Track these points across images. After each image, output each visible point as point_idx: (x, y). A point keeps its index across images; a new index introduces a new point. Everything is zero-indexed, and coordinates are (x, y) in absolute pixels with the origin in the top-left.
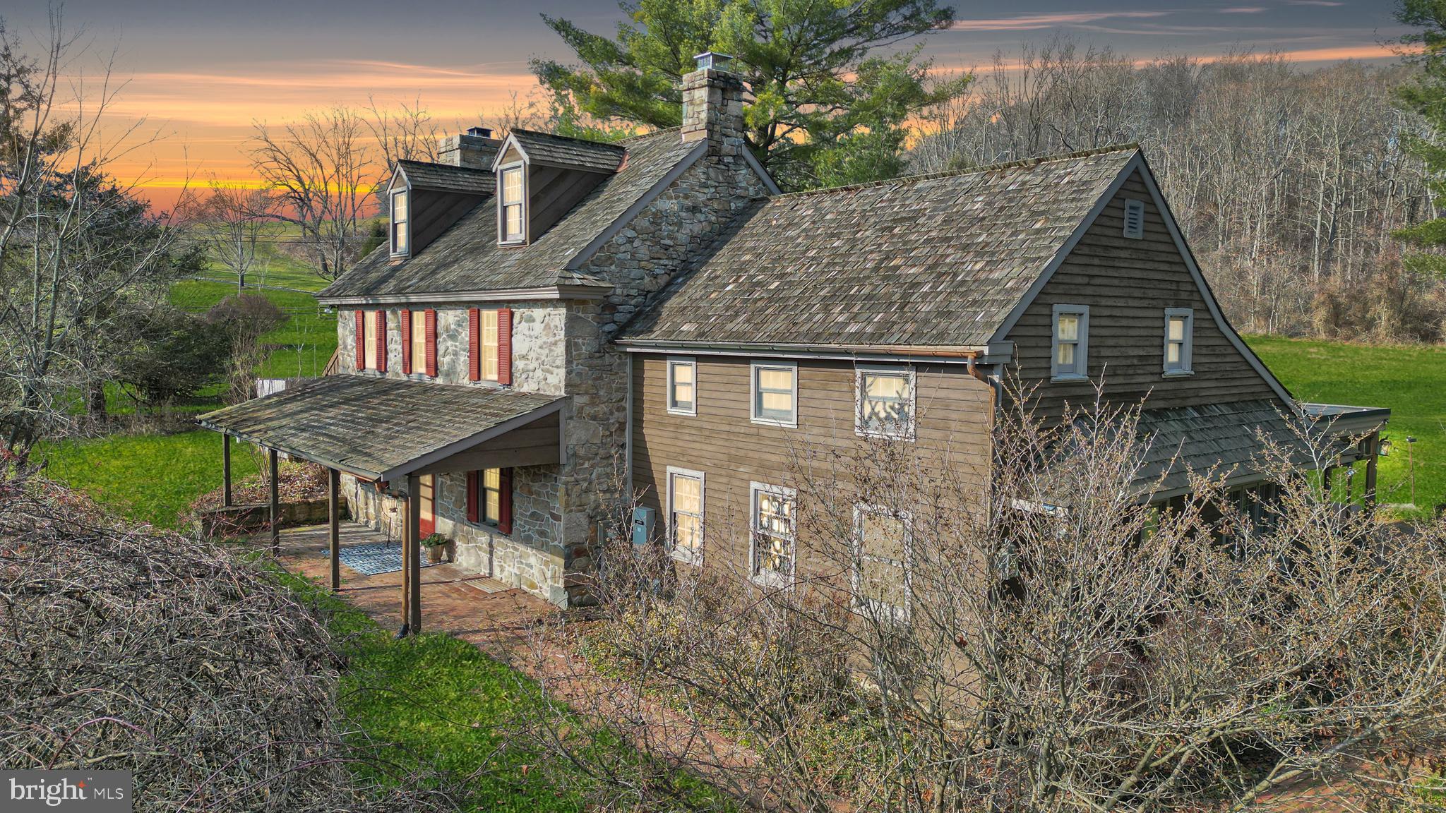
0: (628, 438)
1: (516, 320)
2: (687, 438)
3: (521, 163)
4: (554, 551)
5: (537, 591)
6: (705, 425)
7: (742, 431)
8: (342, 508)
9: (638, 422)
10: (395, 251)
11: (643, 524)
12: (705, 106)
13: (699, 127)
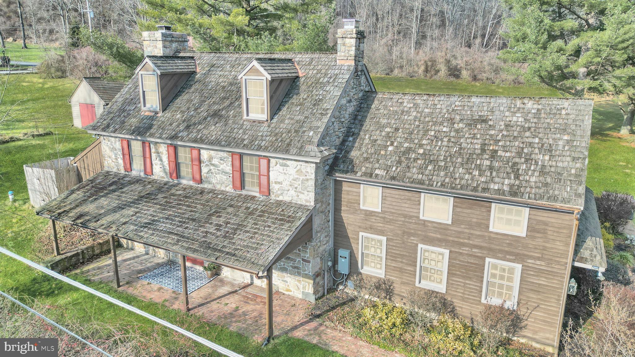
0: (331, 217)
1: (271, 165)
2: (374, 221)
3: (264, 78)
4: (306, 276)
5: (292, 293)
6: (387, 216)
7: (414, 221)
8: (116, 241)
9: (337, 209)
10: (145, 106)
11: (346, 258)
12: (354, 48)
13: (349, 58)
